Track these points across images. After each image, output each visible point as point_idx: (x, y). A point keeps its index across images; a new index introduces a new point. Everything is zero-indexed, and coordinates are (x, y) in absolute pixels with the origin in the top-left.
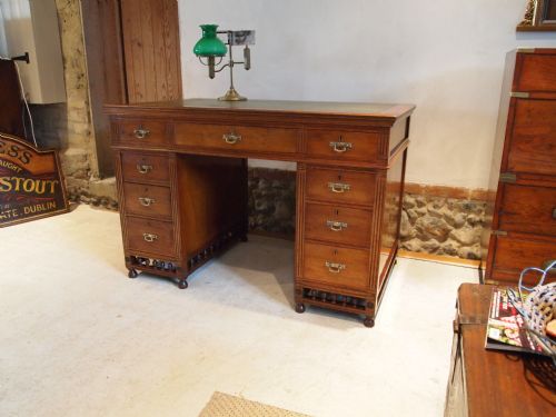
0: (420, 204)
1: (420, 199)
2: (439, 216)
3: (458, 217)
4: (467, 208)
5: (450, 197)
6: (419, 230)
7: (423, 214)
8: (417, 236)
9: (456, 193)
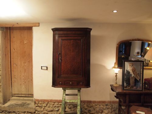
0: (96, 105)
1: (96, 104)
2: (101, 108)
3: (105, 107)
4: (107, 105)
5: (103, 103)
6: (96, 111)
7: (97, 108)
8: (96, 113)
9: (104, 102)
